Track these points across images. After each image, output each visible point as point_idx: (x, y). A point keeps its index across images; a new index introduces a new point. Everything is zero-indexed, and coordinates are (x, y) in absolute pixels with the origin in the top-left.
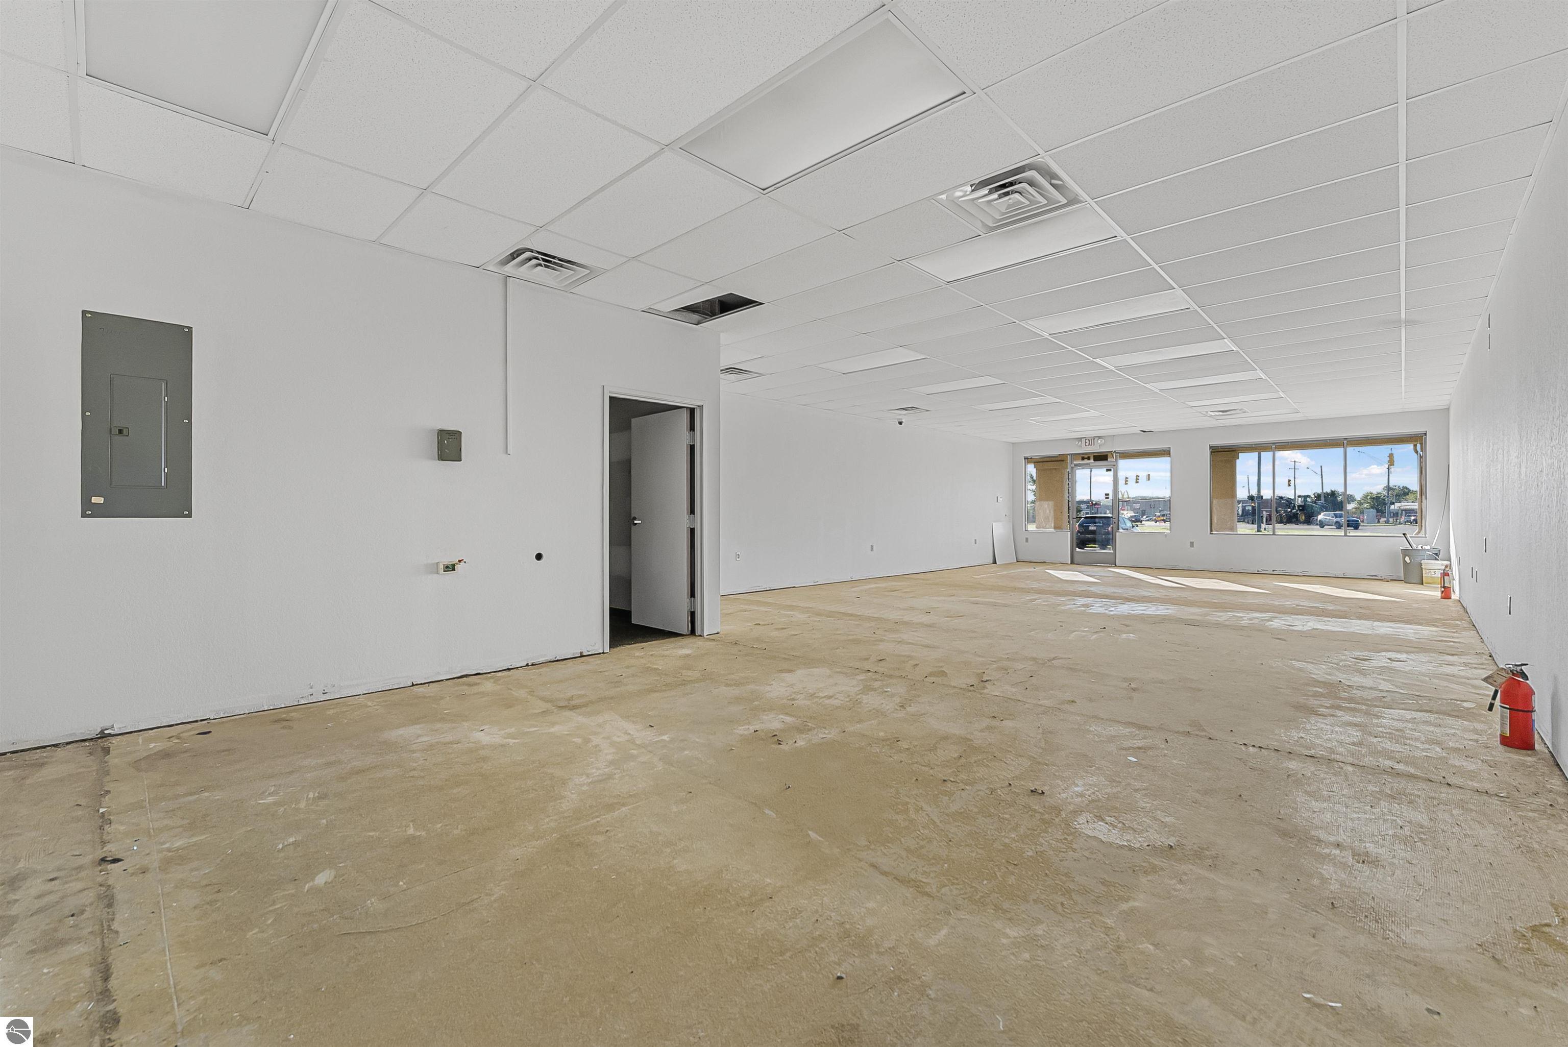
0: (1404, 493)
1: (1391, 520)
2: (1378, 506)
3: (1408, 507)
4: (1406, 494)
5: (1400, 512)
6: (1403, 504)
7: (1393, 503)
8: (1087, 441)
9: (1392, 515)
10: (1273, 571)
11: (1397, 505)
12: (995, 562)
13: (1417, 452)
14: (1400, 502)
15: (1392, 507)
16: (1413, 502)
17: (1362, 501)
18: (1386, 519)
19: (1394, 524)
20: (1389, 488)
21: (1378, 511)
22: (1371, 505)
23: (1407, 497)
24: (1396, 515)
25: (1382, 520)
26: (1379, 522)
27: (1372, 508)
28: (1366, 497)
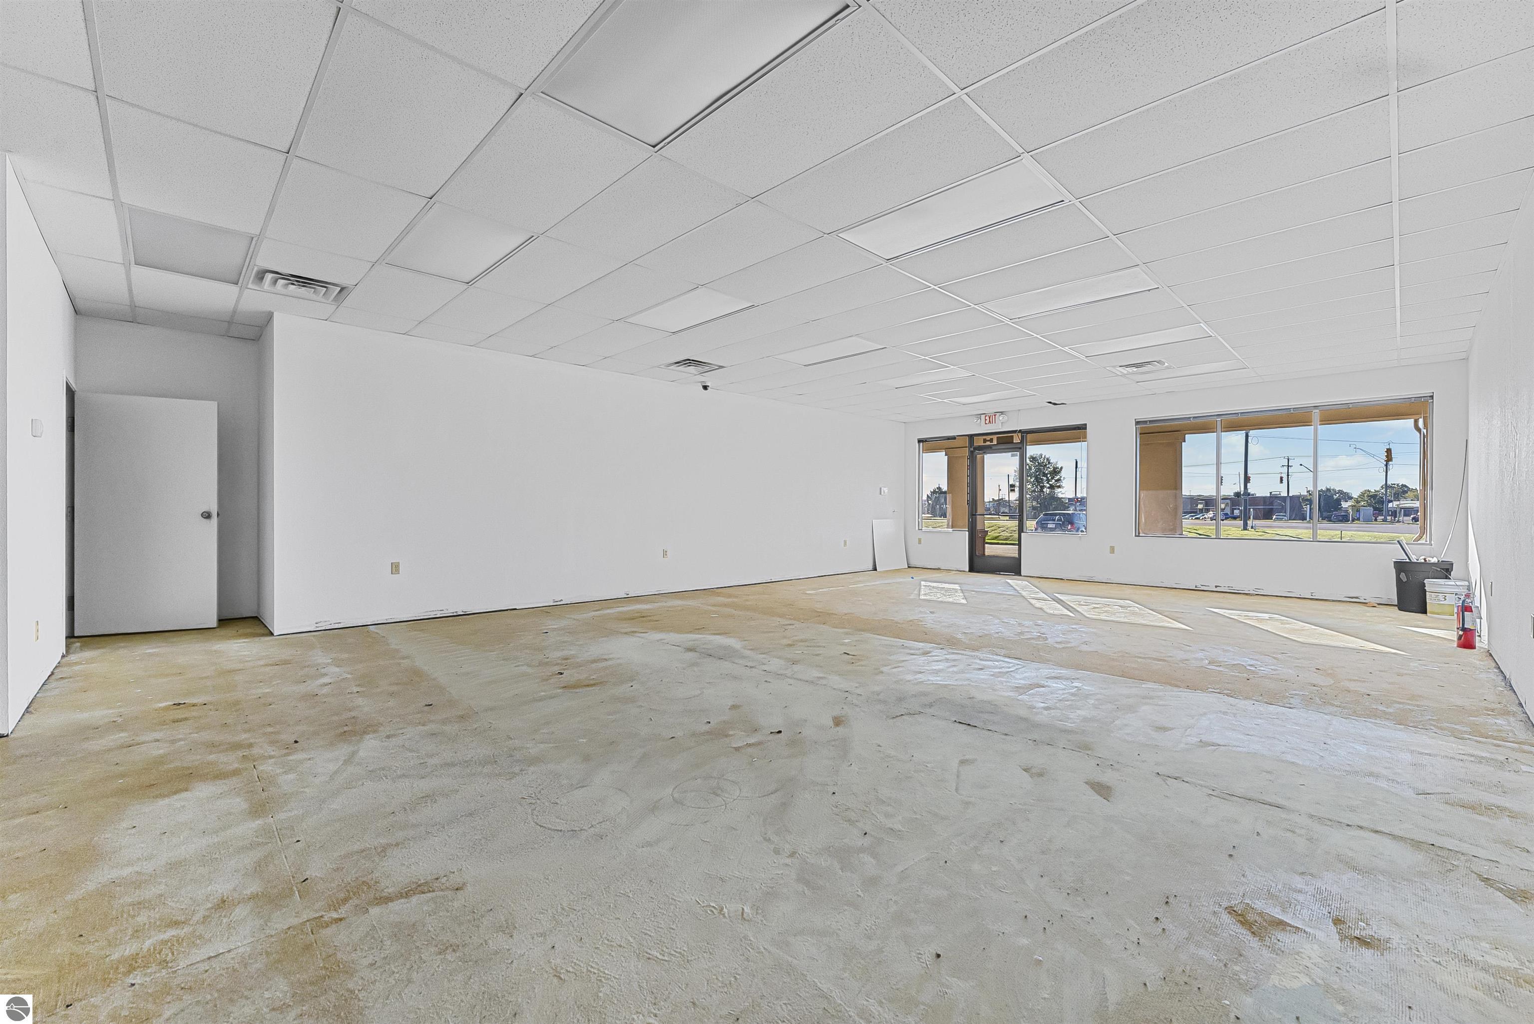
0: (1402, 491)
1: (1389, 518)
2: (1375, 503)
3: (1407, 505)
4: (1405, 492)
5: (1398, 510)
6: (1401, 502)
7: (1391, 501)
8: (987, 418)
9: (1390, 513)
10: (1216, 587)
11: (1395, 503)
12: (875, 569)
13: (1419, 430)
14: (1399, 501)
15: (1390, 505)
16: (1412, 500)
17: (1359, 499)
18: (1383, 517)
19: (1392, 522)
20: (1386, 486)
21: (1375, 509)
22: (1368, 502)
23: (1407, 495)
24: (1394, 514)
25: (1380, 518)
26: (1376, 520)
27: (1369, 505)
28: (1363, 494)
